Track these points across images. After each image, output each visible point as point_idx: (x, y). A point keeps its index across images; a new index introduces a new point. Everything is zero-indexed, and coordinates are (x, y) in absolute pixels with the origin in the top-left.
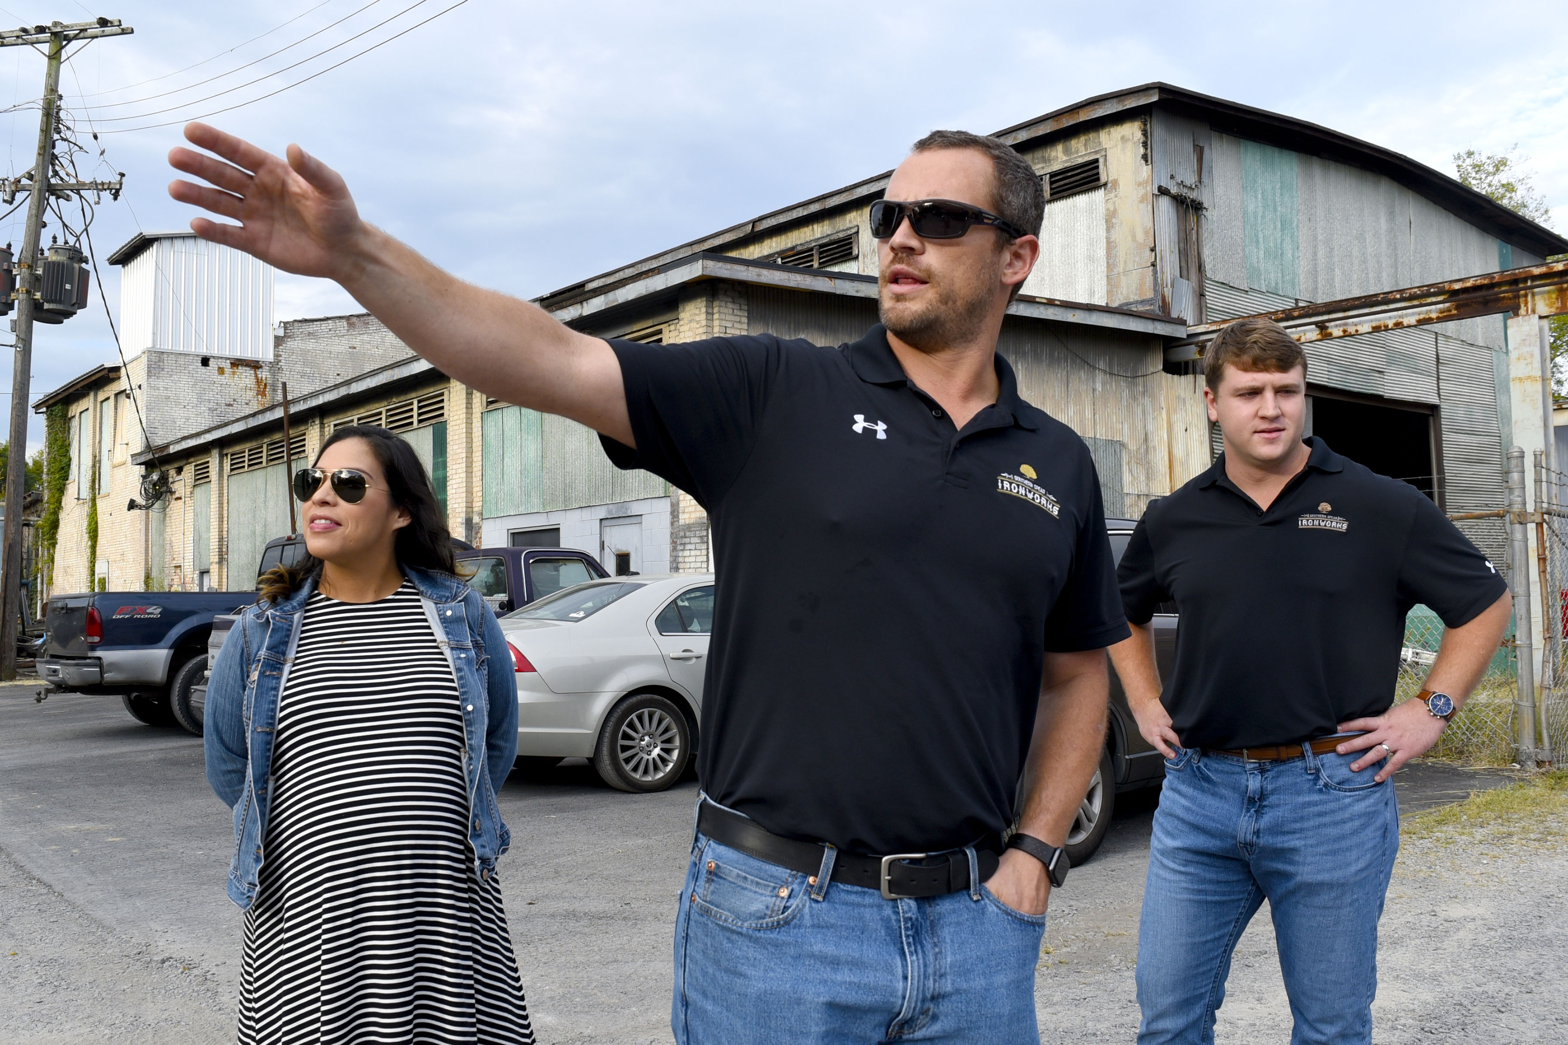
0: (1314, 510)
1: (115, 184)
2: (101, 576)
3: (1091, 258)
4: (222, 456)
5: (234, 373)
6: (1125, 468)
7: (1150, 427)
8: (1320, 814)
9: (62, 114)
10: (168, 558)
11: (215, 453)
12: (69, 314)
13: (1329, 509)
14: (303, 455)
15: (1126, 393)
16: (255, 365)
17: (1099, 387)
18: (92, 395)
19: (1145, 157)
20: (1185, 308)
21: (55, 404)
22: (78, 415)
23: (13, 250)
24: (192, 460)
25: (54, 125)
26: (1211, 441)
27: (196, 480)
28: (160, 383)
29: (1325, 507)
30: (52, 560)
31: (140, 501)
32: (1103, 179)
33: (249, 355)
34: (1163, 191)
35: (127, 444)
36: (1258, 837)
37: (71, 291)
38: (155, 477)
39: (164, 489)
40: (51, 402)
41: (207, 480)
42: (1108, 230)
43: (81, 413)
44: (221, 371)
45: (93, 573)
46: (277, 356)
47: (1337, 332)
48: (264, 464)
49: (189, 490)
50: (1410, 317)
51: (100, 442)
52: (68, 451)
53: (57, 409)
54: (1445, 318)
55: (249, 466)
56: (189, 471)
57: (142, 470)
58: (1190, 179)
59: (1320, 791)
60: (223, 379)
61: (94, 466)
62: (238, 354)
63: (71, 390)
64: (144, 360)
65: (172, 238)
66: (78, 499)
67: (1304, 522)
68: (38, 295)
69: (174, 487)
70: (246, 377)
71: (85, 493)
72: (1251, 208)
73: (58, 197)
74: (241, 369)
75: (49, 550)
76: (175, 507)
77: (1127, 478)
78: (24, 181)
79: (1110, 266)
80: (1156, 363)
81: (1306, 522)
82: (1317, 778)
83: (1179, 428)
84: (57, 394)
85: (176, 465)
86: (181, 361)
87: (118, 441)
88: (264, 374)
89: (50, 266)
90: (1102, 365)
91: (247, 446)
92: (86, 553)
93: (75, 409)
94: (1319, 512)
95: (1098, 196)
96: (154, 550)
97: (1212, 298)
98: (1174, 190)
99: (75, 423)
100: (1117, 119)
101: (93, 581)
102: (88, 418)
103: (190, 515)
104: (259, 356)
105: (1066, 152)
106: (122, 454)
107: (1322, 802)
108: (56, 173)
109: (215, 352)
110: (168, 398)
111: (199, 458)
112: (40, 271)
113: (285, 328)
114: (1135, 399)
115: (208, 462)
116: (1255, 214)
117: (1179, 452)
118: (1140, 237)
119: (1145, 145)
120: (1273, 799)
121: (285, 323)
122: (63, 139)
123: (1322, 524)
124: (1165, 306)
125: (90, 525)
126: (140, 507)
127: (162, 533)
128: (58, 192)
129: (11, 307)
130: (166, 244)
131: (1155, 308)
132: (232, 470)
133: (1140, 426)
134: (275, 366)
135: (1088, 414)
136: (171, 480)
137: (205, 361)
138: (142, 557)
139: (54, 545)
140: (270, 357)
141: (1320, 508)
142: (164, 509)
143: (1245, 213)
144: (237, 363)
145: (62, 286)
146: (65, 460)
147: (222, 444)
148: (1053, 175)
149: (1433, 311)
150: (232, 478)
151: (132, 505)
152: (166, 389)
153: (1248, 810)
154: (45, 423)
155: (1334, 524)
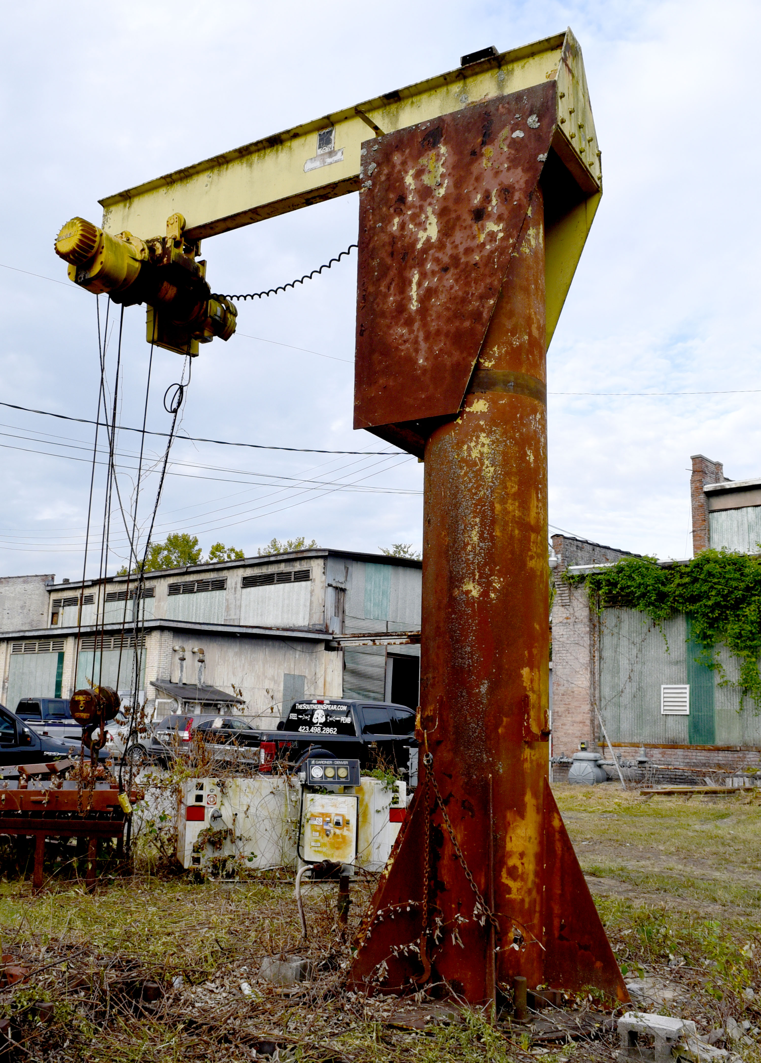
3: (305, 606)
6: (306, 685)
7: (317, 671)
15: (308, 658)
17: (297, 656)
19: (324, 573)
20: (335, 627)
26: (343, 675)
32: (311, 578)
34: (330, 585)
42: (311, 596)
47: (378, 644)
50: (398, 641)
54: (407, 643)
58: (342, 580)
72: (369, 588)
77: (306, 688)
79: (311, 610)
80: (322, 647)
83: (329, 671)
90: (299, 649)
95: (309, 583)
97: (347, 623)
98: (334, 585)
100: (317, 557)
105: (300, 565)
114: (312, 660)
116: (370, 591)
117: (328, 679)
118: (320, 601)
119: (324, 568)
124: (327, 627)
131: (323, 628)
133: (313, 670)
135: (292, 666)
143: (366, 590)
148: (295, 572)
149: (404, 641)
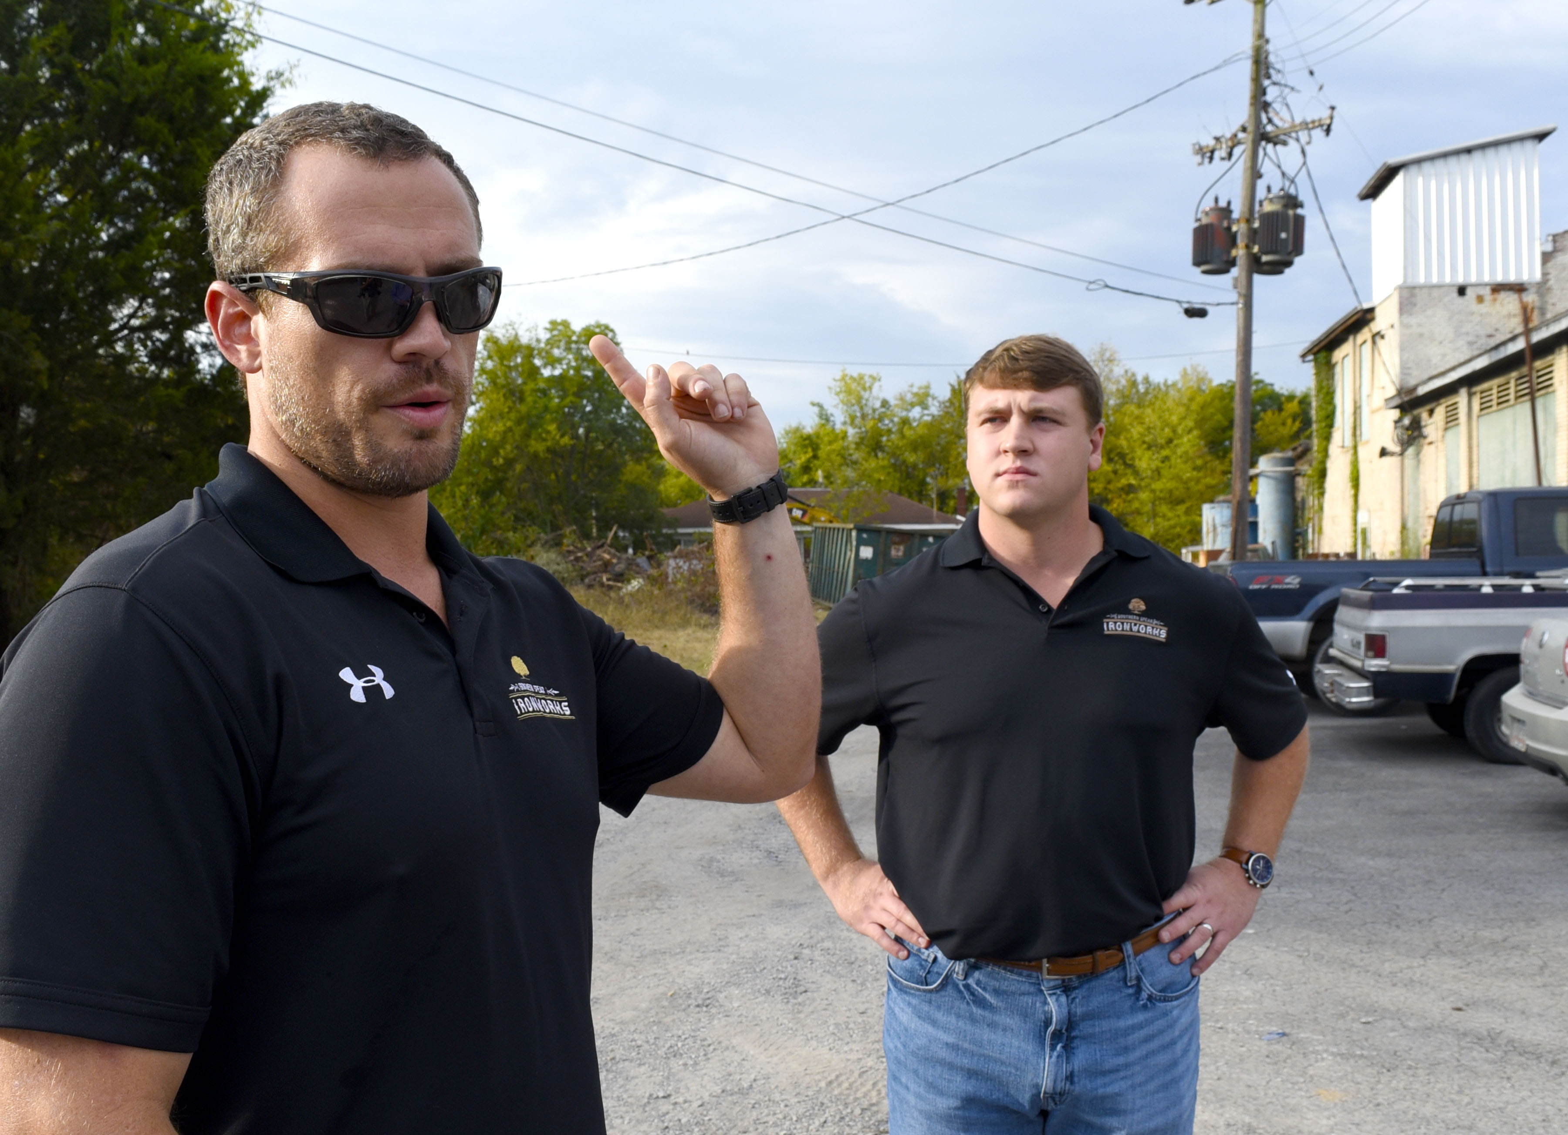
0: (1123, 610)
1: (1326, 119)
2: (1364, 526)
4: (1470, 395)
5: (1495, 300)
8: (1148, 1039)
9: (1272, 58)
10: (1422, 508)
11: (1463, 392)
12: (1289, 264)
13: (1143, 607)
14: (1550, 389)
16: (1519, 288)
18: (1351, 338)
21: (1318, 352)
22: (1340, 361)
23: (1233, 207)
24: (1442, 401)
25: (1263, 72)
27: (1447, 423)
28: (1413, 320)
29: (1137, 605)
30: (1321, 508)
31: (1394, 448)
33: (1512, 278)
35: (1383, 388)
36: (1072, 1083)
37: (1286, 240)
38: (1407, 421)
39: (1416, 434)
40: (1316, 349)
41: (1456, 422)
43: (1344, 358)
44: (1480, 299)
45: (1355, 523)
46: (1545, 274)
48: (1512, 402)
49: (1440, 433)
51: (1360, 387)
52: (1332, 398)
53: (1323, 354)
55: (1499, 404)
56: (1440, 412)
57: (1395, 414)
59: (1145, 1007)
60: (1483, 308)
61: (1355, 413)
62: (1499, 278)
63: (1332, 336)
64: (1395, 299)
65: (1419, 161)
66: (1343, 447)
67: (1111, 625)
68: (1256, 249)
69: (1426, 431)
70: (1510, 303)
71: (1349, 442)
73: (1275, 144)
74: (1503, 295)
75: (1319, 499)
76: (1428, 452)
78: (1241, 135)
81: (1113, 626)
82: (1139, 989)
84: (1320, 341)
85: (1428, 407)
86: (1436, 293)
87: (1376, 384)
88: (1530, 298)
89: (1267, 218)
91: (1494, 383)
92: (1350, 502)
93: (1338, 355)
94: (1128, 612)
96: (1409, 499)
99: (1338, 370)
101: (1355, 531)
102: (1348, 362)
103: (1442, 462)
104: (1525, 278)
106: (1378, 399)
107: (1148, 1022)
108: (1270, 121)
109: (1473, 279)
110: (1421, 335)
111: (1449, 398)
112: (1256, 225)
113: (1554, 241)
115: (1456, 403)
120: (1085, 1028)
121: (1555, 236)
122: (1274, 84)
123: (1135, 629)
125: (1352, 473)
126: (1392, 454)
127: (1416, 480)
128: (1275, 140)
129: (1232, 263)
130: (1413, 169)
132: (1482, 410)
134: (1543, 287)
136: (1423, 423)
137: (1462, 291)
138: (1398, 506)
139: (1322, 494)
140: (1538, 276)
141: (1131, 606)
142: (1418, 454)
144: (1498, 288)
145: (1278, 235)
146: (1330, 408)
147: (1471, 381)
150: (1482, 419)
151: (1383, 453)
152: (1420, 325)
153: (1053, 1048)
154: (1313, 371)
155: (1149, 629)
